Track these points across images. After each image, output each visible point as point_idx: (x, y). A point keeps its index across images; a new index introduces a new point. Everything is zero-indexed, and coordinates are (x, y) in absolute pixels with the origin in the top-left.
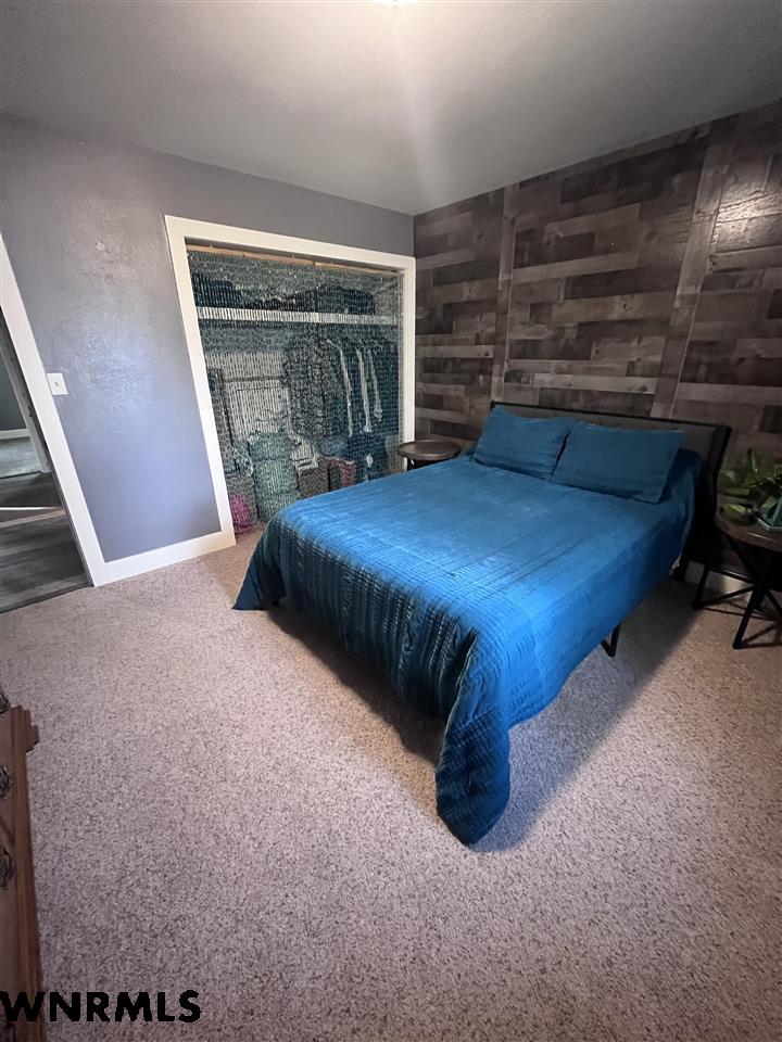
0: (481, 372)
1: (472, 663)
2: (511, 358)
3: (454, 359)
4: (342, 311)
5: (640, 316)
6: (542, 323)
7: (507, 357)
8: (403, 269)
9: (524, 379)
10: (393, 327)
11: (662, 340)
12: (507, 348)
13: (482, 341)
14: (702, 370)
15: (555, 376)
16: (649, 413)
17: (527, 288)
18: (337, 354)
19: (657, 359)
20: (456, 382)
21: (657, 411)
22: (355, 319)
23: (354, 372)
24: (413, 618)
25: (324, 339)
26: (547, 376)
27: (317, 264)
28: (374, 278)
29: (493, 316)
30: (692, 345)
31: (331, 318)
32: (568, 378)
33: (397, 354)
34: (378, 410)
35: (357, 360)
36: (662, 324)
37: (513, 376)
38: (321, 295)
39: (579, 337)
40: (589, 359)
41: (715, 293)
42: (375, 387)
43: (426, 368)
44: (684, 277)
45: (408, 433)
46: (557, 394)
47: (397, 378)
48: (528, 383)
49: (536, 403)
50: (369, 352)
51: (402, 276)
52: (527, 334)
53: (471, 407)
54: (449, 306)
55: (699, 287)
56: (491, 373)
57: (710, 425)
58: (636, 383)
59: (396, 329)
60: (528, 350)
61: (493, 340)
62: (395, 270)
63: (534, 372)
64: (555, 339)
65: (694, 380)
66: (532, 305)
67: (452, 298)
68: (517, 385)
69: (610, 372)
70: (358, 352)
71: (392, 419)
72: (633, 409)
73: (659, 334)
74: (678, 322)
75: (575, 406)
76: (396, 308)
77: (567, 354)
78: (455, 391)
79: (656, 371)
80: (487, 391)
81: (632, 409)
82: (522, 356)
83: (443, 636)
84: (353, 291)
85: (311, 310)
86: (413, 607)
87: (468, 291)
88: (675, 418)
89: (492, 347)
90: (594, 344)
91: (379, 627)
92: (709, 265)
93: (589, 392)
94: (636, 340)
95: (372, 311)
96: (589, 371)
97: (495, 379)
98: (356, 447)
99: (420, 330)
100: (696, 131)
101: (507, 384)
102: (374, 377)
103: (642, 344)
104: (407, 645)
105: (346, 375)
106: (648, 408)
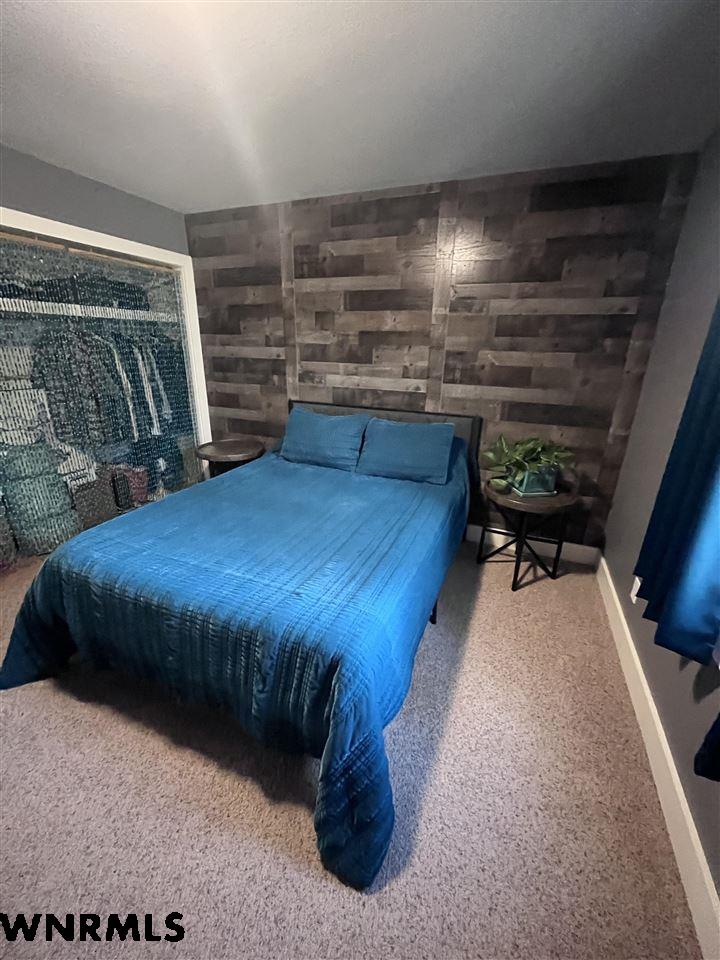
0: (274, 372)
1: (340, 692)
2: (302, 359)
3: (245, 360)
4: (111, 305)
5: (406, 329)
6: (326, 330)
7: (298, 358)
8: (180, 267)
9: (317, 380)
10: (174, 325)
11: (425, 349)
12: (298, 351)
13: (272, 343)
14: (458, 375)
15: (345, 377)
16: (423, 407)
17: (309, 297)
18: (109, 351)
19: (424, 364)
20: (249, 381)
21: (429, 407)
22: (128, 314)
23: (133, 371)
24: (263, 657)
25: (90, 335)
26: (338, 378)
27: (72, 250)
28: (147, 273)
29: (280, 320)
30: (449, 354)
31: (97, 312)
32: (356, 379)
33: (182, 352)
34: (167, 412)
35: (136, 360)
36: (424, 336)
37: (305, 376)
38: (81, 285)
39: (361, 344)
40: (371, 363)
41: (458, 314)
42: (161, 387)
43: (217, 368)
44: (436, 300)
45: (205, 434)
46: (347, 393)
47: (185, 378)
48: (320, 382)
49: (330, 401)
50: (149, 350)
51: (178, 273)
52: (315, 339)
53: (269, 405)
54: (232, 307)
55: (448, 309)
56: (285, 374)
57: (468, 417)
58: (411, 384)
59: (178, 327)
60: (318, 353)
61: (282, 342)
62: (169, 267)
63: (326, 373)
64: (340, 344)
65: (453, 381)
66: (316, 313)
67: (236, 300)
68: (311, 384)
69: (390, 374)
70: (136, 351)
71: (183, 419)
72: (412, 405)
73: (423, 344)
74: (436, 335)
75: (364, 403)
76: (176, 306)
77: (352, 358)
78: (251, 390)
79: (425, 374)
80: (283, 390)
81: (410, 405)
82: (312, 358)
83: (303, 668)
84: (124, 284)
85: (69, 302)
86: (262, 643)
87: (253, 295)
88: (443, 412)
89: (283, 349)
90: (374, 350)
91: (220, 672)
92: (452, 292)
93: (375, 392)
94: (407, 347)
95: (147, 307)
96: (373, 374)
97: (289, 379)
98: (144, 451)
99: (205, 328)
100: (430, 187)
101: (302, 384)
102: (157, 377)
103: (412, 352)
104: (261, 687)
105: (124, 375)
106: (422, 404)
